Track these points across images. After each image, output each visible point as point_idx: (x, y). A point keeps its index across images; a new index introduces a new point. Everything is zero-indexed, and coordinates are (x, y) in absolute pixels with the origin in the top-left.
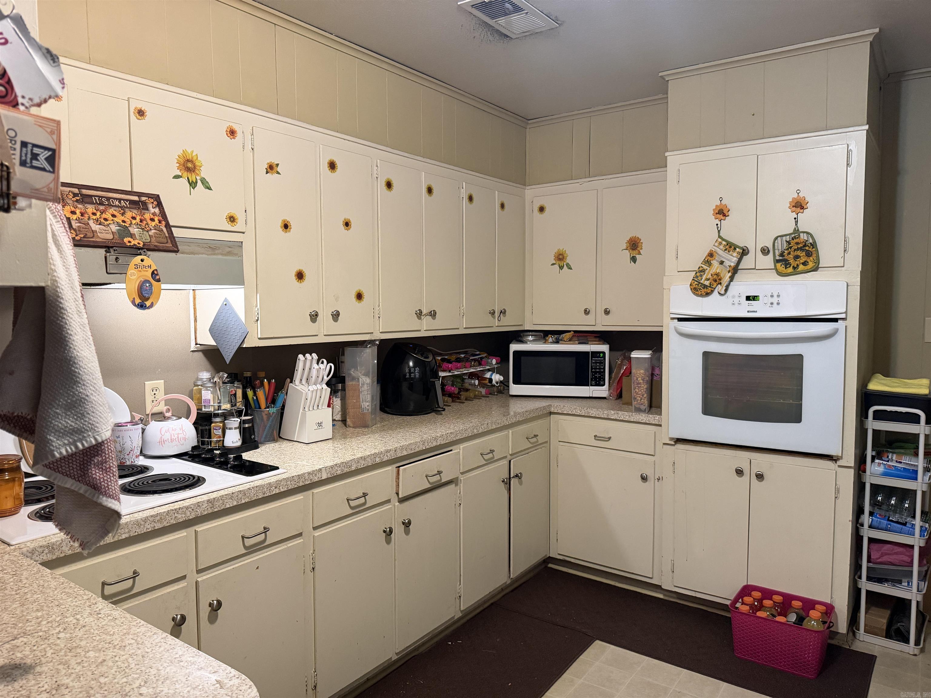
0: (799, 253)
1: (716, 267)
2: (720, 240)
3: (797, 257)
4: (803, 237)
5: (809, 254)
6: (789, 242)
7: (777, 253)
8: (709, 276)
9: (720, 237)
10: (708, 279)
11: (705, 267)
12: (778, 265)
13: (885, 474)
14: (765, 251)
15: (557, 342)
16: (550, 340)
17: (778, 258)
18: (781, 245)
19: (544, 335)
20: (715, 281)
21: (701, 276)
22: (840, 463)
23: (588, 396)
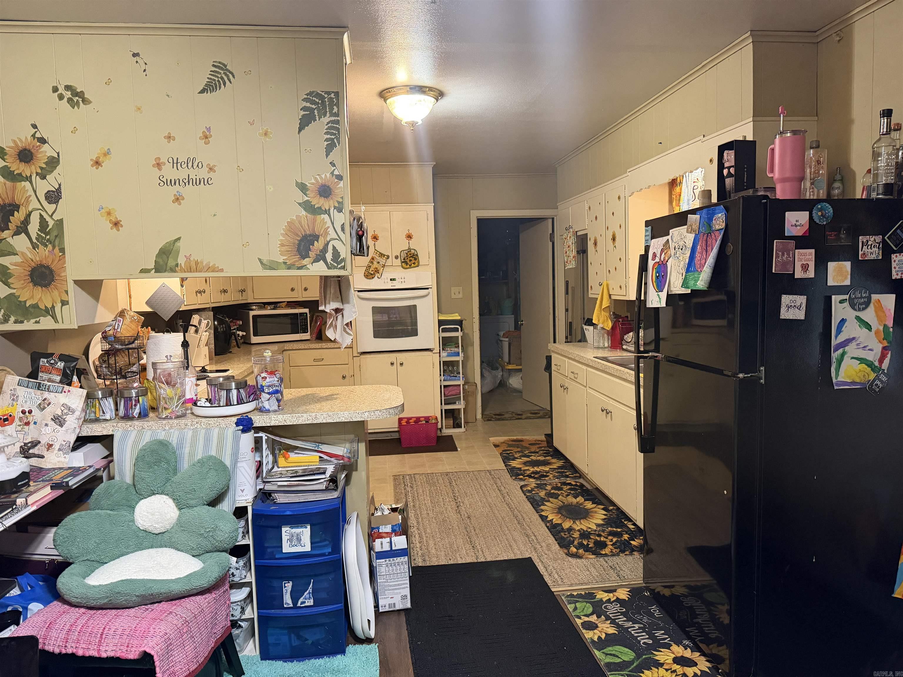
0: (411, 258)
1: (375, 265)
2: (376, 251)
3: (410, 260)
4: (413, 251)
5: (415, 259)
6: (407, 254)
7: (402, 259)
8: (373, 269)
9: (375, 250)
10: (372, 271)
11: (371, 265)
12: (403, 264)
13: (448, 356)
14: (397, 257)
15: (274, 309)
16: (269, 308)
17: (403, 261)
18: (403, 255)
19: (264, 305)
20: (376, 271)
21: (369, 269)
22: (433, 352)
23: (299, 339)
